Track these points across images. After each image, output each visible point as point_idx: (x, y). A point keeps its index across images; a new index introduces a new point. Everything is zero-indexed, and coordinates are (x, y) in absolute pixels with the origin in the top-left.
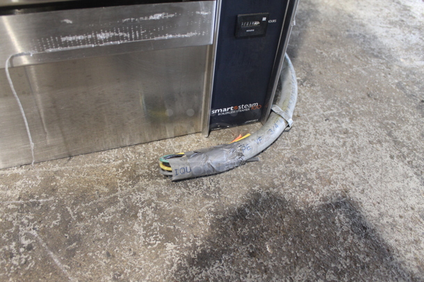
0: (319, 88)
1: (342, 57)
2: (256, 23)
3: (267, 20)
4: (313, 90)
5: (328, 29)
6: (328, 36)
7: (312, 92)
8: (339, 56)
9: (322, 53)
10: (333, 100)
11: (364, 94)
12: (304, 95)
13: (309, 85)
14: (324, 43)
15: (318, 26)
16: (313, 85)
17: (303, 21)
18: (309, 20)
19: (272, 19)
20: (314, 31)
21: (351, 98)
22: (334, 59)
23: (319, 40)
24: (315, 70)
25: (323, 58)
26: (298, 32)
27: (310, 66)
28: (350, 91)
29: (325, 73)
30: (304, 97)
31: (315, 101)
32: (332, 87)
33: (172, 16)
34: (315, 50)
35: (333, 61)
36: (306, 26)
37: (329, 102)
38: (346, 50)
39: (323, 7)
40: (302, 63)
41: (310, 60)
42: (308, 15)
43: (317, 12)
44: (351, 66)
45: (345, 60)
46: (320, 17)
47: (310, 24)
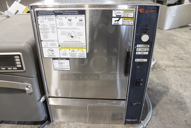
2: (136, 104)
3: (138, 103)
4: (156, 118)
5: (170, 98)
6: (169, 101)
8: (169, 108)
9: (164, 106)
11: (172, 122)
15: (166, 97)
16: (157, 116)
17: (163, 95)
19: (140, 103)
20: (165, 99)
21: (167, 122)
22: (167, 109)
23: (165, 102)
24: (159, 112)
25: (164, 108)
26: (159, 99)
27: (158, 110)
28: (167, 120)
29: (162, 113)
30: (153, 119)
31: (155, 121)
32: (162, 118)
33: (117, 102)
34: (162, 105)
36: (163, 97)
37: (160, 122)
38: (172, 106)
39: (172, 90)
40: (156, 109)
41: (159, 108)
42: (165, 93)
43: (169, 92)
44: (172, 112)
45: (170, 110)
46: (169, 94)
47: (164, 96)
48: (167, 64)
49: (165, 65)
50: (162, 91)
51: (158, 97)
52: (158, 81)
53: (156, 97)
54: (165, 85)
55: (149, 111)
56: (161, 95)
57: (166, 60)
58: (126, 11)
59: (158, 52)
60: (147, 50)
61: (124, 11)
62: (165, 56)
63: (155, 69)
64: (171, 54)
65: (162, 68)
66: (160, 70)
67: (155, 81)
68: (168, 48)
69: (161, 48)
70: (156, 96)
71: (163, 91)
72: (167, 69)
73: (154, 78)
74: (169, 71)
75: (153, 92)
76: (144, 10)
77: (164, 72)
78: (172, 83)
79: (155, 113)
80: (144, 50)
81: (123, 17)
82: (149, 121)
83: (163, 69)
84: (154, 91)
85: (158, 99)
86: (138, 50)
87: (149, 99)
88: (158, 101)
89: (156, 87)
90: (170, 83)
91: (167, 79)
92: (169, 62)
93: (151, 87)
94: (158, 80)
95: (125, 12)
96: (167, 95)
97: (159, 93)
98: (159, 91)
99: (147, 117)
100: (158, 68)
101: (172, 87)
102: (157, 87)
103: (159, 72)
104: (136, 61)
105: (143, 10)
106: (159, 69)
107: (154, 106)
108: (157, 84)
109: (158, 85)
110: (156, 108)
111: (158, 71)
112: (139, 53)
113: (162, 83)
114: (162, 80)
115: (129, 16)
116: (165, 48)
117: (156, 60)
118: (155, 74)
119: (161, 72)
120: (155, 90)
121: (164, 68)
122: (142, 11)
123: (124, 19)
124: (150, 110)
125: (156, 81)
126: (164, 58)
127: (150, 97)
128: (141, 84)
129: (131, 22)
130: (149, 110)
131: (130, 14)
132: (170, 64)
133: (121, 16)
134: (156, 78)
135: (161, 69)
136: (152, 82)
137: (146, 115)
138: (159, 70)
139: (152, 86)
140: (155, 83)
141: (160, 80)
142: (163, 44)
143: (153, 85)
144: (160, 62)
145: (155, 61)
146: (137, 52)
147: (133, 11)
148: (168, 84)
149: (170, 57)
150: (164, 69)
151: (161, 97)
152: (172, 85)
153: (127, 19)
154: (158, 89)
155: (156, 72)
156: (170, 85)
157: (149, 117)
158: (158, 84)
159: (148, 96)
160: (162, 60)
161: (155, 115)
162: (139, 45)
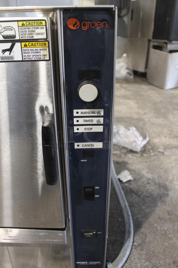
0: (145, 252)
1: (169, 231)
2: (91, 234)
3: (96, 232)
4: (141, 253)
5: (168, 209)
6: (167, 215)
7: (139, 254)
8: (167, 230)
9: (157, 227)
10: (149, 262)
11: (171, 261)
12: (134, 256)
13: (140, 249)
14: (162, 219)
15: (163, 206)
16: (142, 250)
17: (156, 202)
18: (160, 201)
19: (99, 232)
20: (160, 210)
21: (161, 263)
22: (163, 232)
23: (160, 217)
24: (148, 239)
25: (157, 230)
26: (149, 210)
27: (146, 236)
28: (163, 257)
29: (153, 242)
30: (133, 257)
31: (139, 262)
32: (153, 252)
33: (48, 234)
34: (154, 224)
35: (162, 233)
36: (156, 206)
37: (147, 263)
38: (173, 226)
39: (173, 192)
40: (142, 233)
41: (148, 231)
42: (161, 197)
43: (168, 195)
44: (171, 239)
45: (169, 234)
46: (168, 200)
47: (159, 204)
48: (168, 143)
49: (164, 146)
50: (155, 194)
51: (148, 207)
52: (150, 176)
53: (144, 207)
54: (161, 182)
55: (127, 240)
56: (153, 203)
57: (165, 137)
58: (25, 23)
59: (153, 124)
60: (98, 121)
61: (20, 23)
62: (165, 130)
63: (146, 153)
64: (174, 127)
65: (158, 150)
66: (155, 155)
67: (144, 176)
68: (170, 116)
69: (159, 117)
70: (144, 205)
71: (158, 193)
72: (167, 153)
73: (144, 169)
74: (170, 156)
75: (139, 197)
76: (78, 23)
77: (162, 157)
78: (173, 179)
79: (140, 242)
80: (92, 121)
81: (20, 41)
82: (126, 262)
83: (159, 152)
84: (141, 194)
85: (146, 211)
86: (78, 121)
87: (130, 214)
88: (146, 216)
89: (145, 187)
90: (170, 178)
91: (166, 171)
92: (171, 140)
93: (136, 187)
94: (151, 173)
95: (23, 25)
96: (164, 202)
97: (149, 198)
98: (151, 196)
99: (121, 254)
100: (151, 151)
101: (173, 186)
102: (148, 187)
103: (152, 158)
104: (76, 147)
105: (76, 24)
106: (154, 152)
107: (138, 226)
108: (147, 181)
109: (149, 183)
110: (142, 230)
111: (152, 156)
112: (82, 130)
113: (156, 179)
114: (157, 174)
115: (35, 37)
116: (165, 116)
117: (149, 137)
118: (146, 162)
119: (156, 157)
120: (143, 193)
121: (161, 150)
122: (74, 26)
123: (23, 44)
124: (129, 236)
125: (146, 175)
126: (163, 134)
127: (133, 208)
128: (97, 196)
129: (42, 53)
130: (126, 237)
131: (37, 31)
132: (173, 143)
133: (14, 37)
134: (146, 170)
135: (157, 153)
136: (139, 177)
137: (121, 248)
138: (152, 154)
139: (138, 186)
140: (144, 180)
141: (154, 173)
142: (163, 110)
143: (139, 183)
144: (156, 141)
145: (148, 139)
146: (75, 128)
147: (44, 22)
148: (167, 180)
149: (172, 131)
150: (163, 153)
151: (153, 207)
152: (175, 182)
153: (32, 45)
154: (149, 190)
155: (148, 158)
156: (171, 181)
157: (125, 254)
158: (149, 181)
159: (128, 207)
160: (159, 136)
161: (138, 246)
162: (80, 111)
